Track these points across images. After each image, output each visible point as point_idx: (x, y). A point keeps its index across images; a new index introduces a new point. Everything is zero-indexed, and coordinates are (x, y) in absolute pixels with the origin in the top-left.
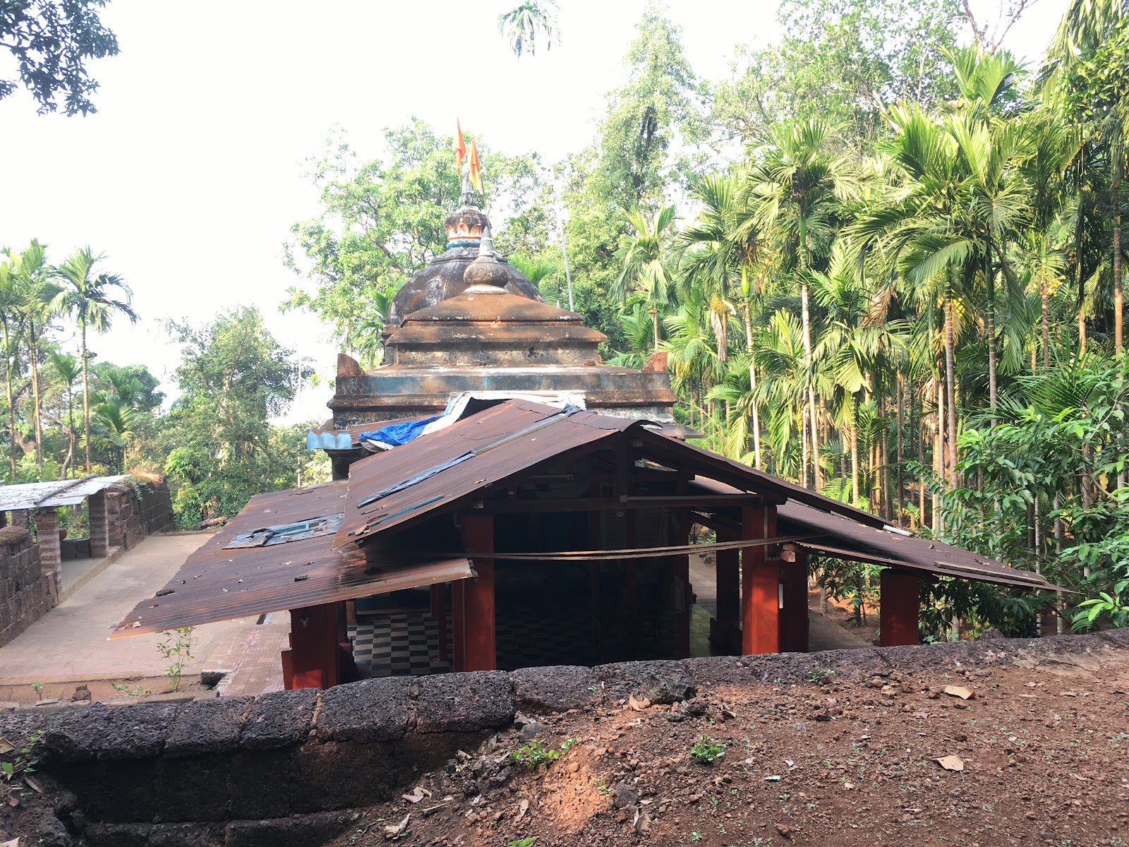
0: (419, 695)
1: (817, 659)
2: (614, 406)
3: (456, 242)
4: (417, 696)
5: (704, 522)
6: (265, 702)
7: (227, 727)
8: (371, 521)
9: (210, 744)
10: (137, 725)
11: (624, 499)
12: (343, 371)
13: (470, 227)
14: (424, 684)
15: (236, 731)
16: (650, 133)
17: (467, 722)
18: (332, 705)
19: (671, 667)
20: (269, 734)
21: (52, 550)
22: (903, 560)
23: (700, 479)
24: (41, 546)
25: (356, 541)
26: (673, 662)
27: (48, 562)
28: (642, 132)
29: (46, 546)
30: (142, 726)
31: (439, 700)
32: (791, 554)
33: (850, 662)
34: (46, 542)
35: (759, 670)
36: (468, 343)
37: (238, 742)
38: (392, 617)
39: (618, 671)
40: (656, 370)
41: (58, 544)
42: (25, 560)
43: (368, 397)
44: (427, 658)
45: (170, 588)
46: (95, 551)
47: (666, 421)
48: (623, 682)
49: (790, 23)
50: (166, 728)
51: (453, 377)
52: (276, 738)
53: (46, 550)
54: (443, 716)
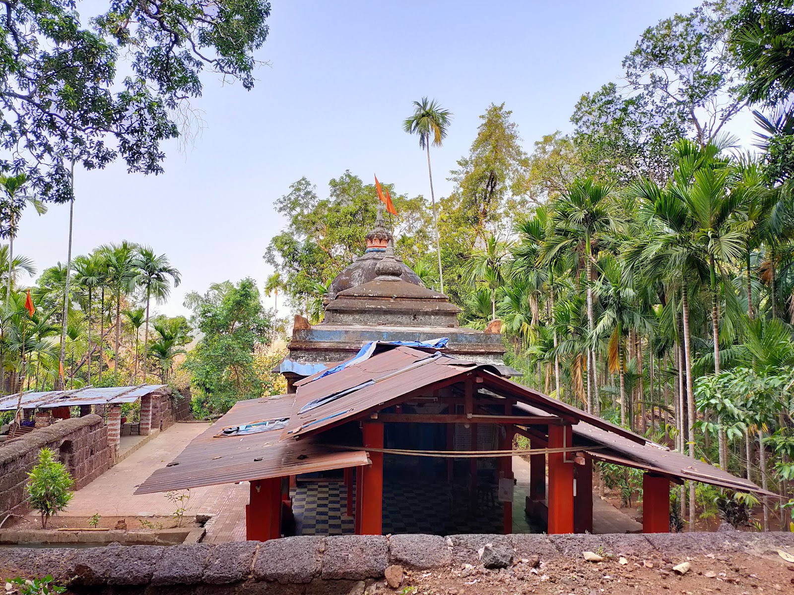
0: (325, 550)
1: (602, 540)
2: (466, 353)
3: (371, 249)
4: (323, 551)
5: (522, 433)
6: (221, 550)
7: (195, 566)
8: (305, 423)
9: (182, 578)
10: (136, 561)
11: (470, 416)
12: (298, 325)
13: (381, 240)
14: (329, 543)
15: (201, 569)
16: (492, 188)
17: (357, 573)
18: (266, 554)
19: (500, 540)
20: (222, 573)
21: (116, 430)
22: (659, 468)
23: (520, 405)
24: (109, 428)
25: (294, 437)
26: (501, 536)
27: (112, 438)
28: (487, 186)
29: (112, 427)
30: (139, 561)
31: (338, 555)
32: (582, 459)
33: (626, 544)
34: (112, 425)
35: (561, 547)
36: (376, 311)
37: (200, 577)
38: (319, 484)
39: (462, 541)
40: (493, 331)
41: (119, 426)
42: (98, 435)
43: (311, 342)
44: (339, 513)
45: (176, 462)
46: (142, 431)
47: (499, 364)
48: (465, 550)
49: (580, 123)
50: (155, 564)
51: (365, 331)
52: (226, 577)
53: (112, 430)
54: (340, 568)
